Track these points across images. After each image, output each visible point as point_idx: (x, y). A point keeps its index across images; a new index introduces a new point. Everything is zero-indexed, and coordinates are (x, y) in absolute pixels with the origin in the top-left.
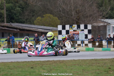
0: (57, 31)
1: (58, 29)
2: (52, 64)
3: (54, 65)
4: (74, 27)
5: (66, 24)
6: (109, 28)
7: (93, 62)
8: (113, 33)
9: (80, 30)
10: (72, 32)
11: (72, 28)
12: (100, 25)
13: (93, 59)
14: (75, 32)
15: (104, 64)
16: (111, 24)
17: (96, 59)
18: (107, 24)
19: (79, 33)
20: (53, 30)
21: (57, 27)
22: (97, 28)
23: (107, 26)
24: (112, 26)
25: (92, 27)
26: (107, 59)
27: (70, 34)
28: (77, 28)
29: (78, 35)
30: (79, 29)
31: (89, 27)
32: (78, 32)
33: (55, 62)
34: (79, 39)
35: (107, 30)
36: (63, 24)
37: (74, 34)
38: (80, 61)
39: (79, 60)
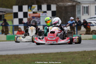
0: (12, 13)
1: (12, 11)
2: (6, 59)
3: (8, 62)
4: (34, 8)
5: (24, 5)
6: (79, 9)
7: (58, 57)
8: (84, 14)
9: (42, 12)
10: (31, 14)
11: (31, 9)
12: (67, 5)
13: (58, 53)
14: (35, 15)
15: (72, 60)
16: (81, 3)
17: (63, 53)
18: (76, 4)
19: (41, 15)
20: (6, 12)
21: (12, 8)
22: (63, 8)
23: (77, 6)
24: (83, 6)
25: (57, 8)
26: (76, 53)
27: (28, 17)
28: (38, 10)
29: (39, 19)
30: (40, 10)
31: (54, 8)
32: (39, 14)
33: (9, 57)
34: (40, 23)
35: (77, 11)
36: (20, 4)
37: (33, 17)
38: (42, 55)
39: (40, 54)
